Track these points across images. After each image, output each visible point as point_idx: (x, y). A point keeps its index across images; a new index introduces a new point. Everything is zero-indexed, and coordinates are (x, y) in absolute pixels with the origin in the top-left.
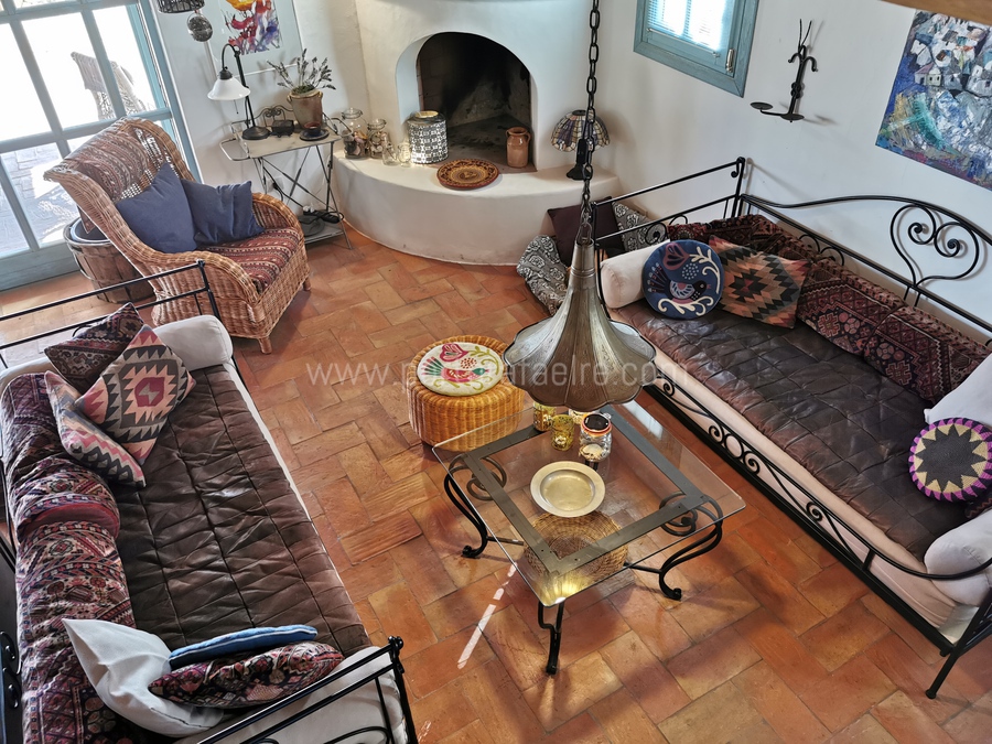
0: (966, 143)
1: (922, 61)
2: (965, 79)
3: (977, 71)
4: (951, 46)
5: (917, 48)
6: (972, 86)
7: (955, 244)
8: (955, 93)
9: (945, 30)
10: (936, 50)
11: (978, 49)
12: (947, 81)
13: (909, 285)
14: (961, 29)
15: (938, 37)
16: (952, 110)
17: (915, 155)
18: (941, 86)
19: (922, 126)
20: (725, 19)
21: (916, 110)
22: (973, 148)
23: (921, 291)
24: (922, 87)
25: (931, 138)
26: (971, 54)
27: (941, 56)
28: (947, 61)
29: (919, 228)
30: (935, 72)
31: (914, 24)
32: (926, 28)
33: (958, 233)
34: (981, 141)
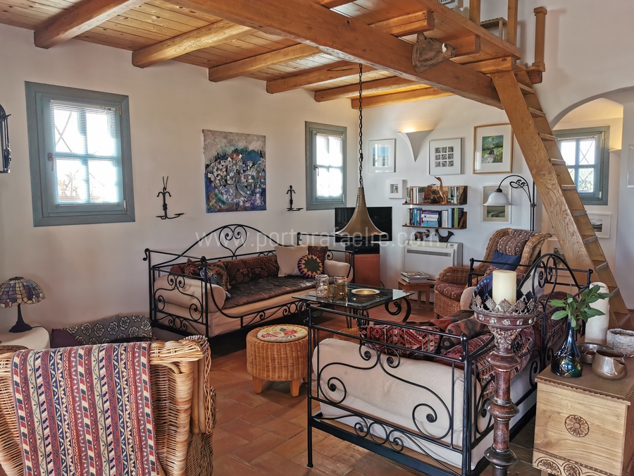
0: (232, 200)
1: (212, 179)
2: (226, 181)
3: (229, 177)
4: (219, 172)
5: (210, 175)
6: (229, 182)
7: (239, 233)
8: (225, 186)
9: (216, 168)
10: (215, 175)
11: (226, 171)
13: (232, 257)
15: (215, 170)
16: (225, 191)
17: (220, 210)
18: (221, 185)
19: (220, 200)
21: (216, 195)
22: (235, 201)
23: (236, 256)
24: (216, 187)
25: (223, 203)
27: (217, 176)
28: (219, 177)
29: (228, 235)
30: (217, 181)
31: (206, 168)
32: (210, 169)
33: (239, 229)
34: (236, 198)
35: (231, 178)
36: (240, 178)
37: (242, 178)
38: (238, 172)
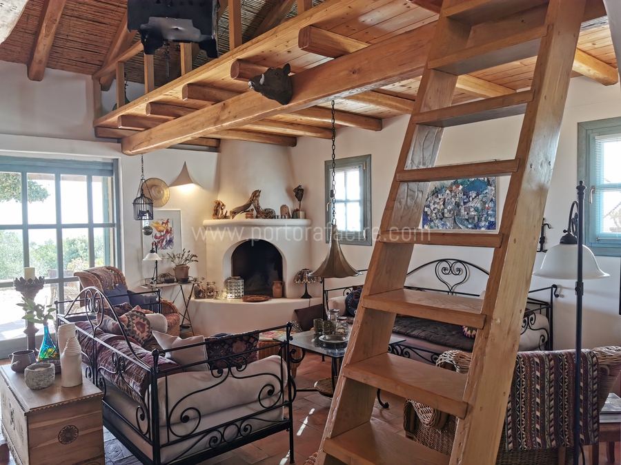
1: (429, 213)
2: (443, 214)
3: (446, 210)
4: (436, 206)
5: (426, 209)
6: (446, 215)
7: (459, 270)
8: (441, 219)
9: (433, 202)
10: (432, 208)
11: (444, 204)
12: (438, 216)
13: (448, 292)
14: (437, 200)
15: (431, 204)
16: (442, 224)
18: (437, 218)
20: (361, 221)
23: (453, 293)
24: (431, 221)
26: (442, 206)
27: (434, 210)
28: (436, 211)
29: (445, 269)
30: (434, 215)
33: (459, 265)
35: (450, 211)
36: (459, 211)
37: (463, 211)
38: (458, 205)
